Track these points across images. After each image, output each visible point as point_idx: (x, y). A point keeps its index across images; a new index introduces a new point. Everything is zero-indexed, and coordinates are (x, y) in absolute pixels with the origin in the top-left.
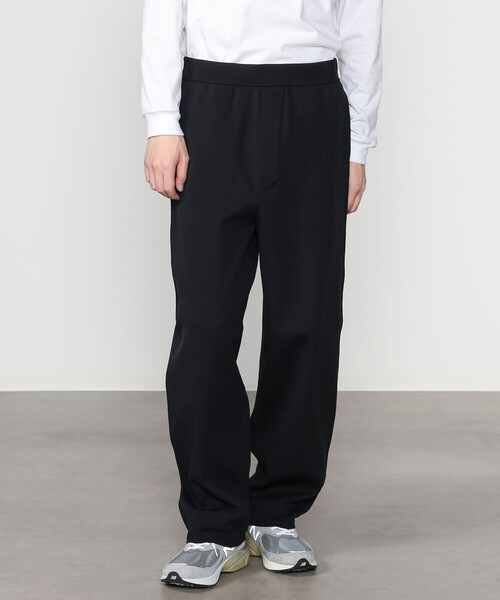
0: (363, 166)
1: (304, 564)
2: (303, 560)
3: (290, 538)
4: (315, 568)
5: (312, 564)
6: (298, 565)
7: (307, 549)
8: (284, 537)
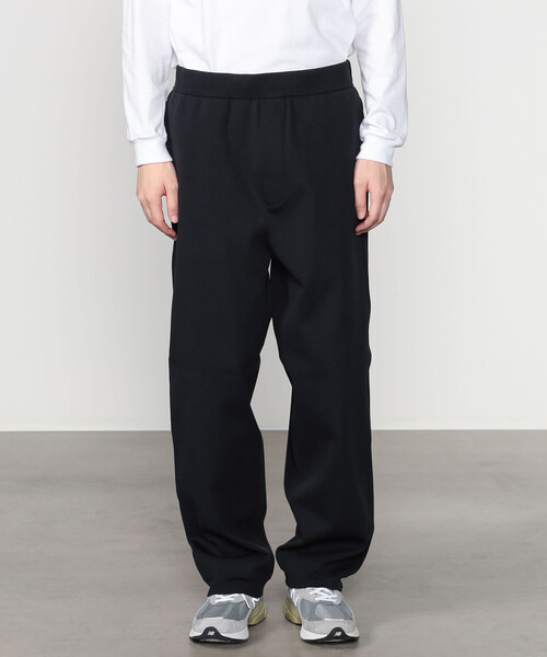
0: (389, 168)
1: (339, 634)
2: (338, 629)
3: (331, 604)
4: (353, 640)
5: (350, 635)
6: (331, 635)
7: (347, 617)
8: (321, 602)
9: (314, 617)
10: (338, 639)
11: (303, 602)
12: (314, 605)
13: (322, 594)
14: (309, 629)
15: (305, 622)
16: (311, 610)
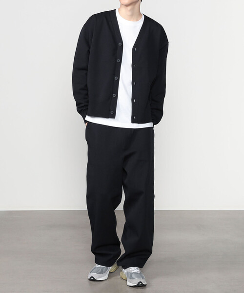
1: (141, 284)
2: (140, 282)
3: (137, 273)
4: (145, 285)
5: (144, 284)
6: (138, 284)
7: (143, 278)
8: (134, 273)
9: (131, 278)
10: (140, 286)
11: (127, 273)
12: (131, 274)
13: (134, 270)
14: (130, 282)
15: (128, 279)
16: (131, 275)
